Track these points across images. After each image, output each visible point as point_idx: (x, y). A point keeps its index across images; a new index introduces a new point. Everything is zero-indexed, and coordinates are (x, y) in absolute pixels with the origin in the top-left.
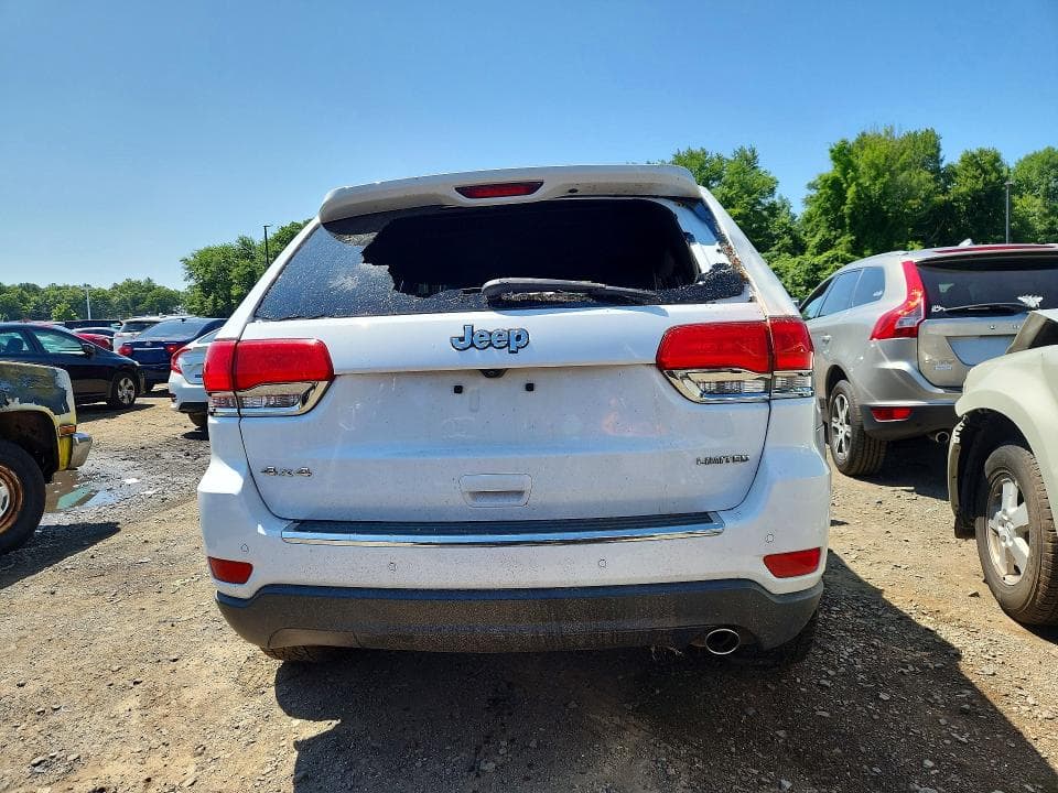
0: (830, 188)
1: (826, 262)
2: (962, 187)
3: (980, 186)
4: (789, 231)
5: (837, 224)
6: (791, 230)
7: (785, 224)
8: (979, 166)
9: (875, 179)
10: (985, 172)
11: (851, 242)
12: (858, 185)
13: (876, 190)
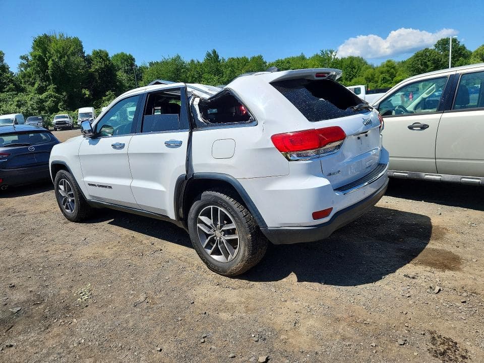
0: (38, 60)
1: (46, 98)
2: (96, 66)
3: (103, 66)
4: (11, 81)
5: (45, 78)
6: (12, 80)
7: (8, 77)
8: (101, 58)
9: (60, 58)
10: (103, 60)
11: (55, 88)
12: (53, 60)
13: (62, 63)
